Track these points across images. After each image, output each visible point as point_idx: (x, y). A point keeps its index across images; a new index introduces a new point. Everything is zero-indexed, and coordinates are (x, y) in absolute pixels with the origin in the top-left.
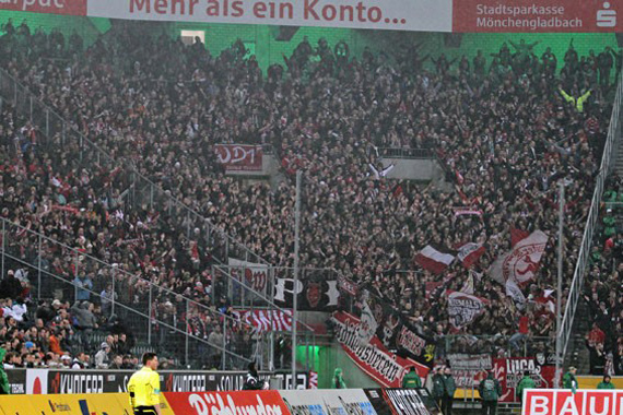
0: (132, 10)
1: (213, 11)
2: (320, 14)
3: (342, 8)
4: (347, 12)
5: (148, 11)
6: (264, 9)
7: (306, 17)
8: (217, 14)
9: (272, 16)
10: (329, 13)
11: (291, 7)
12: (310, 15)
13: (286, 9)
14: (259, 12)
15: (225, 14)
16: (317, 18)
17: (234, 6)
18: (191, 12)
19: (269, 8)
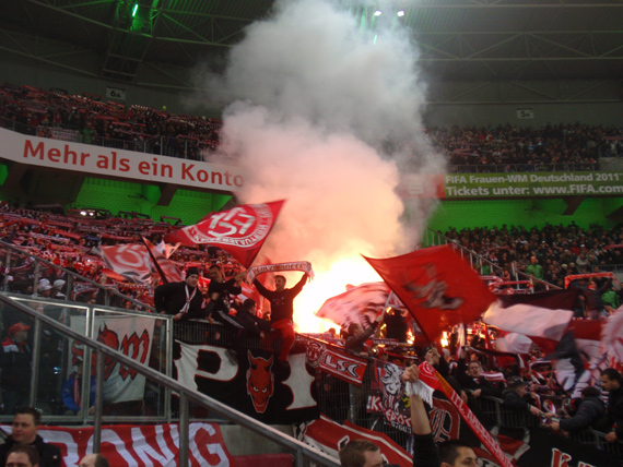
0: (26, 155)
1: (102, 164)
2: (195, 176)
3: (213, 174)
4: (217, 177)
5: (42, 158)
6: (148, 167)
7: (184, 177)
8: (106, 167)
9: (155, 173)
10: (203, 176)
11: (170, 168)
12: (186, 175)
13: (167, 170)
14: (144, 170)
15: (114, 168)
16: (192, 179)
17: (121, 162)
18: (82, 163)
19: (152, 167)
